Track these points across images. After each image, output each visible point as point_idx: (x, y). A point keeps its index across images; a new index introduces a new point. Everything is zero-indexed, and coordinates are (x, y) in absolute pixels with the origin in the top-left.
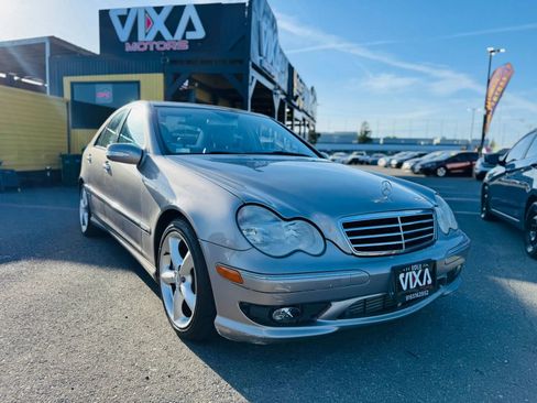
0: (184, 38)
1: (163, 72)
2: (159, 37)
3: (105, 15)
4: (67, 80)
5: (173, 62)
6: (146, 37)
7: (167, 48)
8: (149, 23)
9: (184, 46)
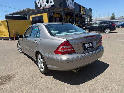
0: (50, 5)
1: (47, 13)
3: (35, 2)
4: (31, 17)
5: (49, 10)
6: (43, 6)
7: (47, 7)
8: (43, 3)
9: (50, 7)
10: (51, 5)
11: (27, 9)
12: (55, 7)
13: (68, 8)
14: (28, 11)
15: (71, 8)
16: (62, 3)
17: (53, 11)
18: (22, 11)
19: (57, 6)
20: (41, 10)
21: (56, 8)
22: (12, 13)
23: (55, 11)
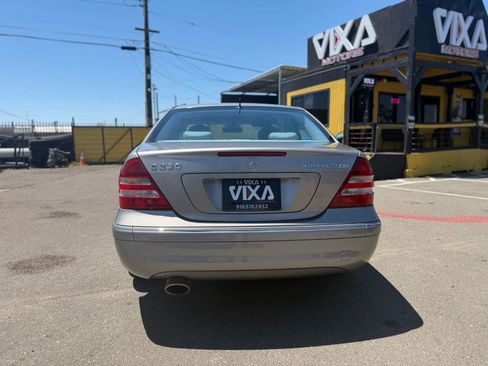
0: (360, 46)
1: (345, 77)
2: (344, 50)
3: (310, 41)
4: (290, 95)
5: (352, 68)
6: (334, 52)
7: (348, 57)
8: (336, 39)
9: (361, 53)
10: (363, 45)
11: (282, 68)
12: (380, 52)
13: (443, 51)
14: (283, 77)
15: (460, 52)
16: (412, 33)
17: (368, 68)
18: (268, 77)
19: (388, 47)
20: (326, 67)
21: (381, 58)
22: (238, 85)
23: (379, 68)
